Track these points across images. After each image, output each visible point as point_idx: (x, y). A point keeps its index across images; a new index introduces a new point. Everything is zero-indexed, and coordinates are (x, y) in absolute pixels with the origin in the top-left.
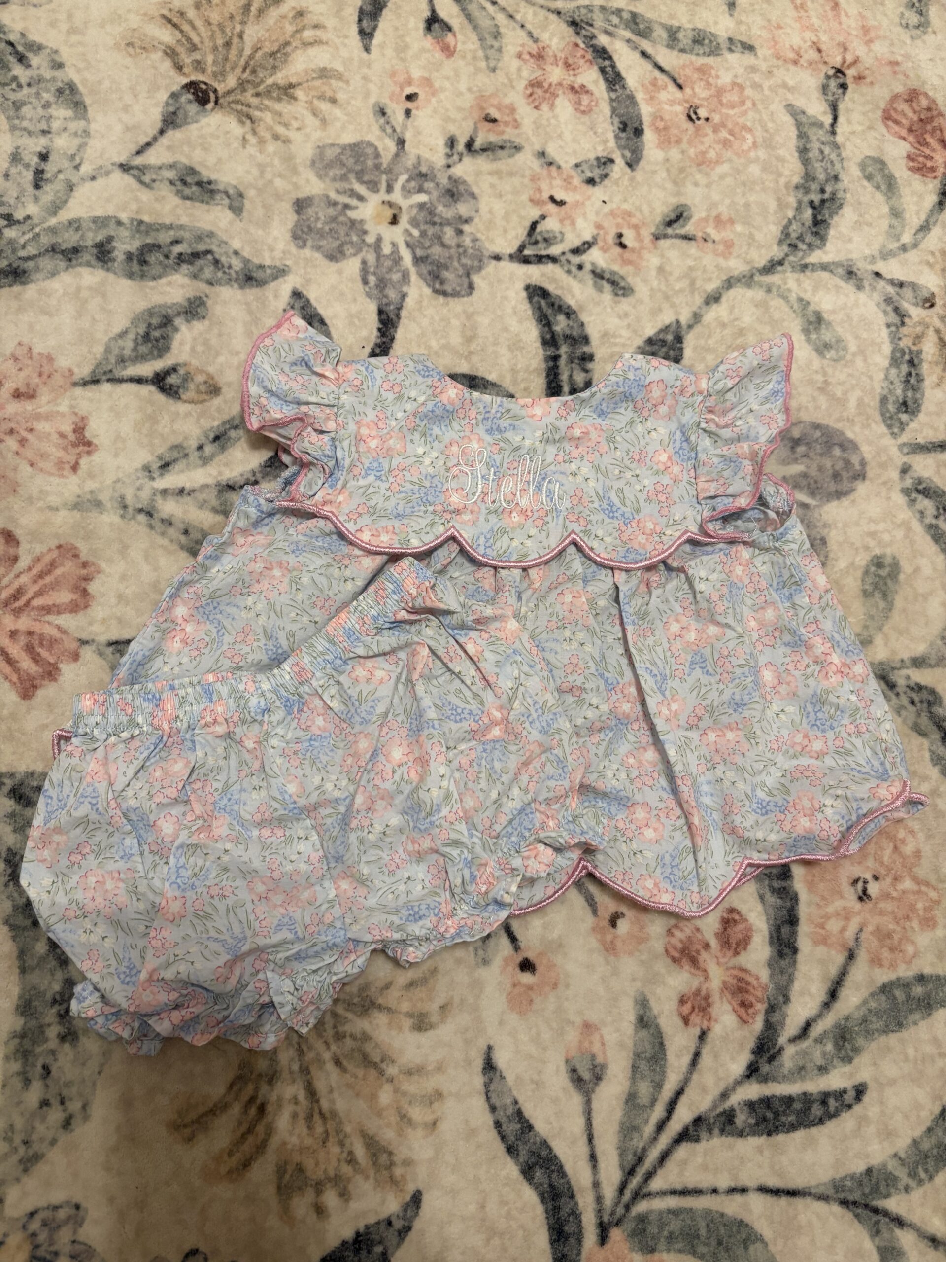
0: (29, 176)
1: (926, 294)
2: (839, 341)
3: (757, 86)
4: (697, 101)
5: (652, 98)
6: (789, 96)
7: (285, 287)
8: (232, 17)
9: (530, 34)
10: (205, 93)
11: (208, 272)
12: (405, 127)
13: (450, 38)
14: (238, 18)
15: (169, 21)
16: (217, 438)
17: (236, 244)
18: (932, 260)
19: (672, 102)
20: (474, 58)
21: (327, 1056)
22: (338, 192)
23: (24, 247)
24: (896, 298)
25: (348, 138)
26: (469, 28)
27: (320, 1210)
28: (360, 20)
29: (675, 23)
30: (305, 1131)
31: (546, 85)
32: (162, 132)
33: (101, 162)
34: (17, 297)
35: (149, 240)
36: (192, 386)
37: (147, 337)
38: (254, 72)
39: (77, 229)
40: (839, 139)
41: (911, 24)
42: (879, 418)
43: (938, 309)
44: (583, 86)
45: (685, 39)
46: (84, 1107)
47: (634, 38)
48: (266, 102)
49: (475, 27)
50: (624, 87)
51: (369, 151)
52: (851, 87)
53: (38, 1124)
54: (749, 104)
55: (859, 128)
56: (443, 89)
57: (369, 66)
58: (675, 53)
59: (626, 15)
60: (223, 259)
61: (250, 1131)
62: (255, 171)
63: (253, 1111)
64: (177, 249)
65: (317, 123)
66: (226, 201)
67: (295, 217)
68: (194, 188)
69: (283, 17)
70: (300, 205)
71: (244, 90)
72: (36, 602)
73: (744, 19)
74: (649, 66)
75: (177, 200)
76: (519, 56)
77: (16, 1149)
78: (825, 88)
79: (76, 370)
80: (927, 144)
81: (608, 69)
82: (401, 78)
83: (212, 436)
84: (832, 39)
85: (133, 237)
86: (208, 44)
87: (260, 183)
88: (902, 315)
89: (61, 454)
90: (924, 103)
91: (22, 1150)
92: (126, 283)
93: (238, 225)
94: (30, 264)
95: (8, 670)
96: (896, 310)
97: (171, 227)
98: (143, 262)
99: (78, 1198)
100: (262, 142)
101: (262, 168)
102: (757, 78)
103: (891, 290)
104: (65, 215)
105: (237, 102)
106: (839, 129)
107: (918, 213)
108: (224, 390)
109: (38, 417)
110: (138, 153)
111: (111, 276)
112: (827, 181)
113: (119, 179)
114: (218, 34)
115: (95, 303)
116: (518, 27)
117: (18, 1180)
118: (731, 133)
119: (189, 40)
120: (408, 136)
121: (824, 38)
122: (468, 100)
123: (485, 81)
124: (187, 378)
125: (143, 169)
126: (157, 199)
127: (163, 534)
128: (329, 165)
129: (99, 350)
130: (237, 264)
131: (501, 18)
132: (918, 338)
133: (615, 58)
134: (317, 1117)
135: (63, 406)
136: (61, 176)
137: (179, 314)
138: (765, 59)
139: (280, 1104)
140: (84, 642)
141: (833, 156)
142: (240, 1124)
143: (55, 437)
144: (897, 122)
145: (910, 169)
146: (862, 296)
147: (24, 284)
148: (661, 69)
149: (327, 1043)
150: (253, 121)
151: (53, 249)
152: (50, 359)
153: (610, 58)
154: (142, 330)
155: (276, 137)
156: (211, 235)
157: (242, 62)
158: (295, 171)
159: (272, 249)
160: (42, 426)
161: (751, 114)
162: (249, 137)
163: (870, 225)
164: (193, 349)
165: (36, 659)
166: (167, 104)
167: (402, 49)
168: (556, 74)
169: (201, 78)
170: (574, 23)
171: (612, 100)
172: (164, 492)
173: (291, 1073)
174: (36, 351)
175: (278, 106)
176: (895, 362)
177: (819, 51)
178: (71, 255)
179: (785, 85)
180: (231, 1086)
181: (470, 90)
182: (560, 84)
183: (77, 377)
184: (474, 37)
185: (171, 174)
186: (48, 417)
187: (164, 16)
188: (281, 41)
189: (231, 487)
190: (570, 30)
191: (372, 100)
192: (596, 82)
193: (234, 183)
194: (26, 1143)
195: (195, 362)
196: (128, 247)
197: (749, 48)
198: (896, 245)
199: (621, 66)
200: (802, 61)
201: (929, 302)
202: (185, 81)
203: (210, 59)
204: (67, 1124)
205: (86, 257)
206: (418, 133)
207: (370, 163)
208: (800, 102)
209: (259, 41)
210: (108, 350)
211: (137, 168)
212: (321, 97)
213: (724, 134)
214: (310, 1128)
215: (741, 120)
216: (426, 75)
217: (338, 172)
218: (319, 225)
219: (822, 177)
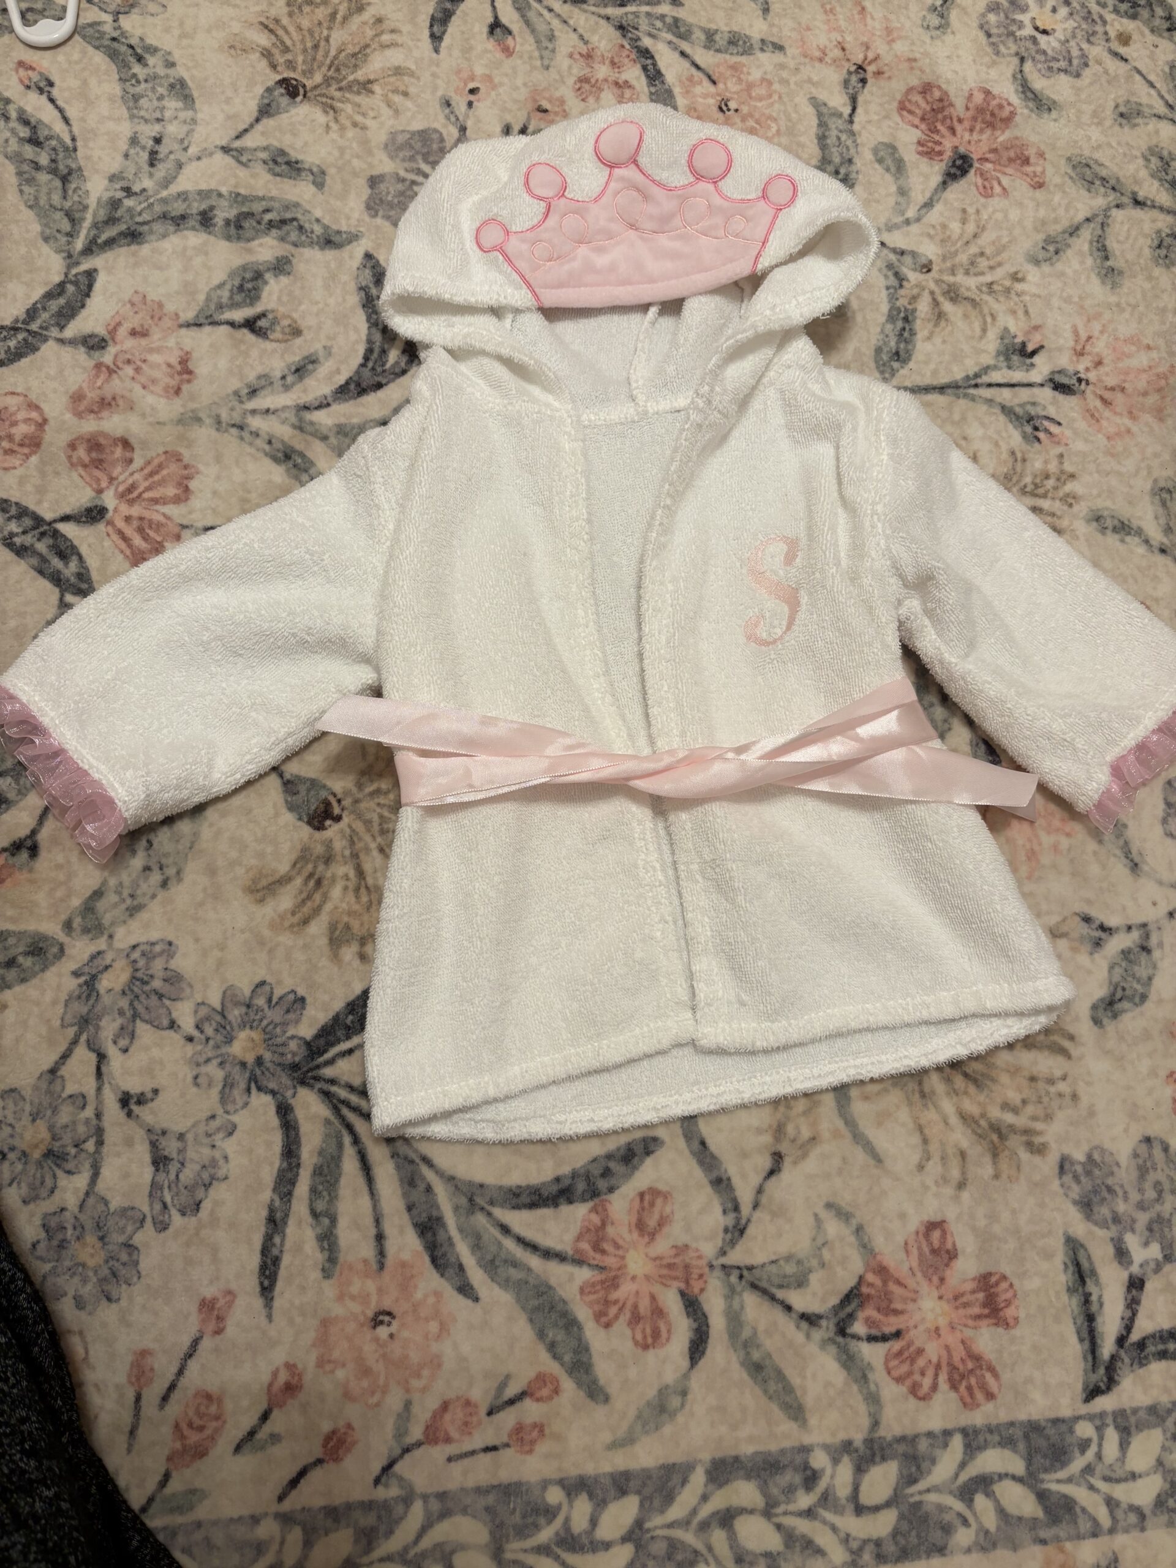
0: (145, 156)
1: (924, 261)
3: (784, 82)
4: (728, 95)
5: (687, 92)
6: (813, 90)
7: (358, 251)
8: (320, 24)
9: (581, 37)
10: (296, 87)
11: (294, 236)
12: (467, 116)
13: (510, 41)
14: (325, 25)
15: (266, 27)
16: (297, 370)
17: (318, 213)
18: (932, 232)
19: (705, 96)
20: (531, 58)
21: (373, 846)
22: (406, 170)
23: (140, 214)
24: (897, 263)
25: (417, 126)
26: (527, 31)
28: (431, 26)
29: (713, 26)
30: (353, 900)
31: (593, 81)
32: (257, 120)
33: (205, 145)
34: (134, 254)
35: (245, 209)
36: (278, 328)
37: (241, 288)
38: (338, 70)
39: (185, 200)
40: (856, 127)
41: (932, 25)
42: (872, 365)
43: (934, 274)
44: (626, 82)
45: (721, 40)
46: (178, 873)
47: (675, 40)
48: (347, 95)
49: (533, 31)
50: (663, 82)
51: (435, 136)
52: (870, 81)
53: (141, 883)
54: (775, 97)
55: (876, 118)
56: (501, 84)
57: (438, 65)
58: (712, 52)
59: (668, 20)
60: (307, 226)
61: (309, 897)
62: (336, 153)
63: (312, 883)
64: (268, 217)
65: (391, 112)
66: (311, 178)
67: (369, 191)
68: (284, 167)
69: (365, 23)
70: (374, 181)
71: (329, 85)
72: (146, 495)
73: (776, 22)
74: (686, 64)
75: (269, 177)
76: (571, 56)
77: (124, 900)
78: (846, 83)
79: (181, 314)
80: (938, 132)
81: (650, 67)
82: (464, 75)
83: (293, 368)
84: (856, 39)
85: (231, 207)
86: (299, 46)
87: (340, 163)
88: (900, 279)
89: (168, 380)
90: (937, 94)
91: (129, 901)
92: (224, 244)
93: (320, 197)
94: (146, 228)
95: (123, 546)
96: (896, 274)
97: (263, 198)
98: (239, 227)
99: (170, 938)
100: (343, 128)
101: (342, 150)
102: (785, 74)
103: (893, 257)
104: (174, 189)
105: (323, 95)
106: (856, 119)
107: (923, 192)
108: (305, 332)
109: (151, 350)
110: (237, 137)
111: (212, 238)
112: (842, 164)
113: (220, 158)
114: (308, 38)
115: (198, 261)
116: (570, 31)
117: (125, 922)
118: (758, 122)
119: (283, 43)
120: (469, 124)
121: (849, 38)
122: (523, 94)
123: (540, 78)
124: (275, 322)
125: (240, 151)
126: (252, 176)
127: (251, 444)
128: (400, 148)
129: (201, 297)
130: (318, 229)
131: (556, 23)
132: (914, 298)
133: (657, 57)
134: (363, 890)
135: (171, 342)
136: (172, 157)
137: (268, 270)
138: (793, 58)
139: (333, 879)
140: (184, 527)
141: (849, 143)
142: (301, 892)
143: (164, 367)
144: (910, 112)
145: (919, 153)
147: (139, 243)
148: (698, 67)
149: (373, 837)
150: (335, 111)
151: (164, 216)
152: (161, 305)
153: (652, 57)
154: (237, 283)
155: (355, 125)
156: (297, 205)
157: (328, 62)
158: (370, 153)
159: (348, 218)
160: (155, 358)
161: (777, 106)
162: (332, 124)
163: (878, 201)
164: (279, 299)
165: (146, 538)
166: (263, 97)
167: (467, 50)
168: (602, 71)
169: (292, 75)
170: (621, 28)
171: (651, 93)
172: (254, 412)
173: (343, 856)
174: (149, 298)
175: (358, 99)
176: (891, 318)
177: (843, 49)
178: (179, 221)
179: (810, 81)
180: (295, 864)
181: (525, 85)
182: (606, 80)
183: (182, 320)
184: (531, 40)
185: (264, 155)
186: (158, 350)
187: (261, 23)
188: (362, 44)
189: (306, 408)
190: (618, 34)
191: (440, 93)
192: (637, 78)
193: (317, 162)
194: (132, 896)
195: (282, 309)
196: (227, 215)
197: (779, 48)
198: (901, 219)
199: (662, 65)
200: (827, 59)
201: (927, 268)
202: (278, 77)
203: (300, 59)
204: (164, 884)
205: (192, 223)
206: (478, 121)
207: (435, 146)
208: (823, 96)
209: (343, 44)
210: (208, 299)
211: (236, 150)
212: (396, 91)
213: (751, 123)
214: (357, 897)
215: (767, 112)
216: (487, 72)
217: (408, 154)
218: (390, 198)
219: (837, 160)
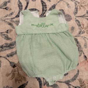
2: (70, 6)
27: (19, 83)
146: (73, 2)
